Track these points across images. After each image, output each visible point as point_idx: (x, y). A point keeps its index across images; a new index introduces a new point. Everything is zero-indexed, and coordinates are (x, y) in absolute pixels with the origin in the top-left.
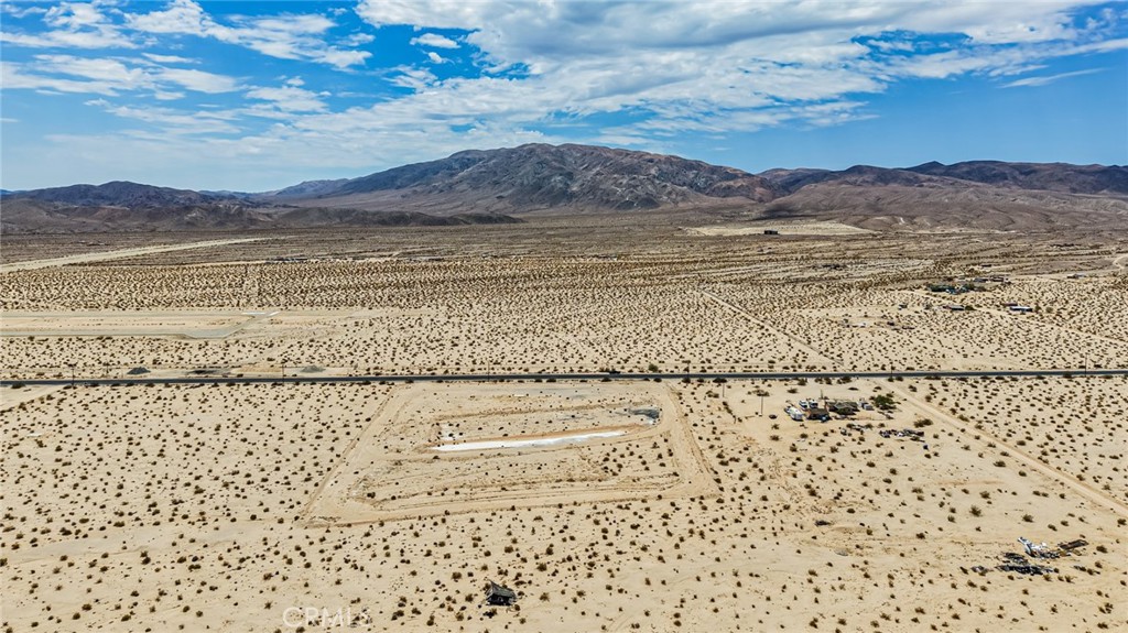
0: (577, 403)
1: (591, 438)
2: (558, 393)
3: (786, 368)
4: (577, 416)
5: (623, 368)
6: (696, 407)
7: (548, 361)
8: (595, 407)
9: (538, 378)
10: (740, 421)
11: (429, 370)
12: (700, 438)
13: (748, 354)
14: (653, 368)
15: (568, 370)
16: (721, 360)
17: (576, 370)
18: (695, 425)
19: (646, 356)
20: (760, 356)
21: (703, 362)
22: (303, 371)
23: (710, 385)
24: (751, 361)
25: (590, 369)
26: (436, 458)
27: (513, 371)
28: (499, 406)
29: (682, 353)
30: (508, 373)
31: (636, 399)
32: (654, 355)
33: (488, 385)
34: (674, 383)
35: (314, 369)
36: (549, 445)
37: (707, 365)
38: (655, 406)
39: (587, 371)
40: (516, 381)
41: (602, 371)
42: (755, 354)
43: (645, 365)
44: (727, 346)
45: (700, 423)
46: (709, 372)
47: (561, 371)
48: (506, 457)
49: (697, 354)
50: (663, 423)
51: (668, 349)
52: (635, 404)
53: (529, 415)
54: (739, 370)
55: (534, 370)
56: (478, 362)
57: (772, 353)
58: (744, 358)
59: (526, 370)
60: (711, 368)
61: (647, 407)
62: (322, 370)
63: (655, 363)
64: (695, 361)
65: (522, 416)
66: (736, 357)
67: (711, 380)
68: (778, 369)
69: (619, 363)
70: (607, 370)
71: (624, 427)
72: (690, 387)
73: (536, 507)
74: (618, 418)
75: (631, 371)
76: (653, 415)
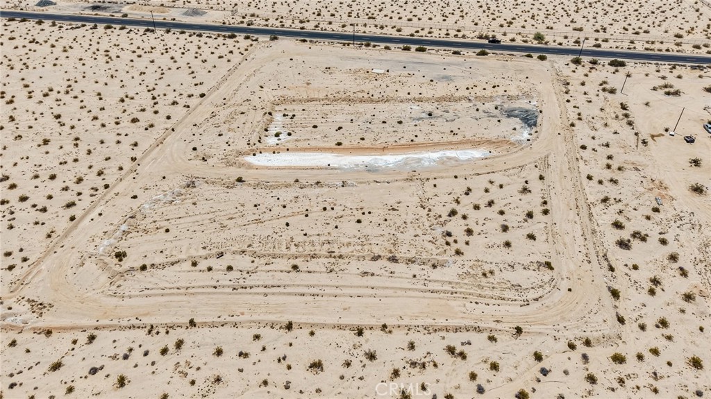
0: (442, 89)
1: (442, 161)
2: (424, 70)
3: (697, 47)
4: (436, 113)
5: (505, 34)
6: (587, 111)
7: (425, 18)
8: (460, 99)
9: (406, 43)
10: (644, 142)
11: (301, 22)
12: (590, 178)
13: (650, 20)
14: (539, 37)
15: (443, 32)
16: (618, 27)
17: (452, 33)
18: (584, 147)
19: (533, 17)
20: (664, 25)
21: (597, 31)
22: (186, 14)
23: (605, 71)
24: (655, 33)
25: (467, 33)
26: (240, 180)
27: (384, 31)
28: (350, 85)
29: (574, 15)
30: (378, 32)
31: (513, 91)
32: (542, 17)
33: (352, 51)
34: (561, 61)
35: (195, 12)
36: (386, 171)
37: (601, 35)
38: (534, 103)
39: (464, 36)
40: (383, 45)
41: (481, 37)
42: (657, 23)
43: (530, 32)
44: (625, 8)
45: (590, 144)
46: (605, 47)
47: (435, 36)
48: (326, 189)
49: (590, 17)
50: (542, 135)
51: (559, 8)
52: (510, 98)
53: (381, 106)
54: (640, 48)
55: (406, 32)
56: (354, 14)
57: (679, 21)
58: (645, 27)
59: (399, 30)
60: (606, 41)
61: (522, 104)
62: (203, 14)
63: (541, 29)
64: (588, 29)
65: (371, 106)
66: (636, 25)
67: (607, 60)
68: (688, 50)
69: (502, 26)
70: (487, 38)
71: (489, 142)
72: (581, 70)
73: (323, 326)
74: (485, 121)
75: (513, 40)
76: (529, 119)
